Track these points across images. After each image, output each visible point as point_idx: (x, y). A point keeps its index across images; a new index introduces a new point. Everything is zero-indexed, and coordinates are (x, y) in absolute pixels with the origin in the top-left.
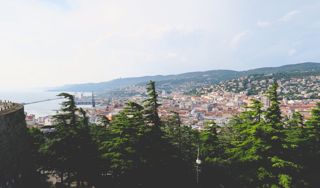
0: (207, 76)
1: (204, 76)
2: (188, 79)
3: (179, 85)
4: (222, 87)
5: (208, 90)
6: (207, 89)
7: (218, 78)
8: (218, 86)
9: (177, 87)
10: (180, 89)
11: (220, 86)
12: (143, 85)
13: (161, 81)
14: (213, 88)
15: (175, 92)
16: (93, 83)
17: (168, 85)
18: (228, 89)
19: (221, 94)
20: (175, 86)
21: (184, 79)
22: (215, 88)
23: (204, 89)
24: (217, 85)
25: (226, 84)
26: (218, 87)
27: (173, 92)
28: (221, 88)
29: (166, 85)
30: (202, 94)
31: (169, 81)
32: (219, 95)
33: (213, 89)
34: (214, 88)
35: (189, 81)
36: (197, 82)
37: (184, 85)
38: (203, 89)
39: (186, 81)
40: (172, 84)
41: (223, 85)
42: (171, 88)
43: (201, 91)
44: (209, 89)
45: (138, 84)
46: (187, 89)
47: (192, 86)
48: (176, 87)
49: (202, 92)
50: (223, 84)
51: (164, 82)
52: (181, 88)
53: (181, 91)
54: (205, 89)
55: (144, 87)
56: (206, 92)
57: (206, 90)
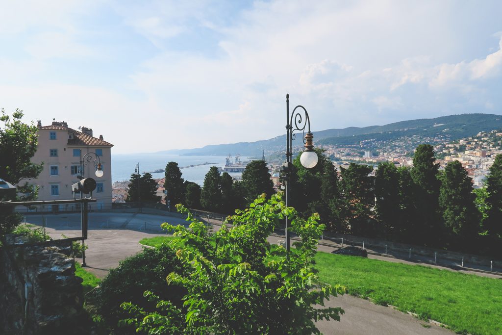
0: (441, 126)
1: (435, 126)
2: (406, 131)
3: (392, 141)
4: (484, 141)
5: (455, 147)
6: (453, 146)
7: (463, 129)
8: (476, 140)
9: (388, 145)
10: (394, 148)
11: (481, 141)
12: (328, 143)
13: (358, 137)
14: (464, 143)
15: (385, 154)
16: (247, 143)
17: (370, 142)
18: (498, 145)
19: (487, 154)
20: (383, 145)
21: (399, 131)
22: (470, 144)
23: (447, 146)
24: (473, 138)
25: (491, 137)
26: (476, 142)
27: (381, 153)
28: (482, 144)
29: (367, 143)
30: (445, 154)
31: (372, 136)
32: (484, 155)
33: (465, 146)
34: (468, 143)
35: (410, 134)
36: (424, 136)
37: (401, 141)
38: (444, 146)
39: (403, 135)
40: (378, 140)
41: (486, 139)
42: (376, 147)
43: (442, 151)
44: (458, 146)
45: (319, 141)
46: (406, 148)
47: (415, 143)
48: (386, 145)
49: (444, 151)
50: (486, 136)
51: (364, 137)
52: (395, 146)
53: (396, 152)
54: (449, 147)
55: (330, 146)
56: (452, 151)
57: (451, 148)
